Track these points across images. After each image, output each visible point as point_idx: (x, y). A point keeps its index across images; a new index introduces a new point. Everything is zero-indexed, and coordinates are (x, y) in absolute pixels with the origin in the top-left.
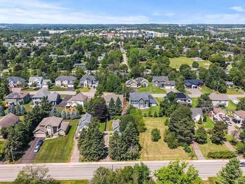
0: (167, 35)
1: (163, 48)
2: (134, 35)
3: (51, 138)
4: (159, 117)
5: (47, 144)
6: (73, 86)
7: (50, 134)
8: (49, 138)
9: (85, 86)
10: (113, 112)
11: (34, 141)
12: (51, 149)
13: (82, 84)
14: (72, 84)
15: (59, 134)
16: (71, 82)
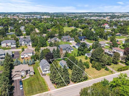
0: (49, 17)
1: (52, 23)
2: (31, 17)
3: (26, 78)
4: (79, 56)
5: (26, 83)
6: (15, 46)
7: (24, 76)
8: (24, 79)
9: (22, 45)
10: (56, 57)
11: (15, 83)
12: (31, 85)
13: (21, 44)
14: (14, 45)
15: (30, 75)
16: (13, 44)
